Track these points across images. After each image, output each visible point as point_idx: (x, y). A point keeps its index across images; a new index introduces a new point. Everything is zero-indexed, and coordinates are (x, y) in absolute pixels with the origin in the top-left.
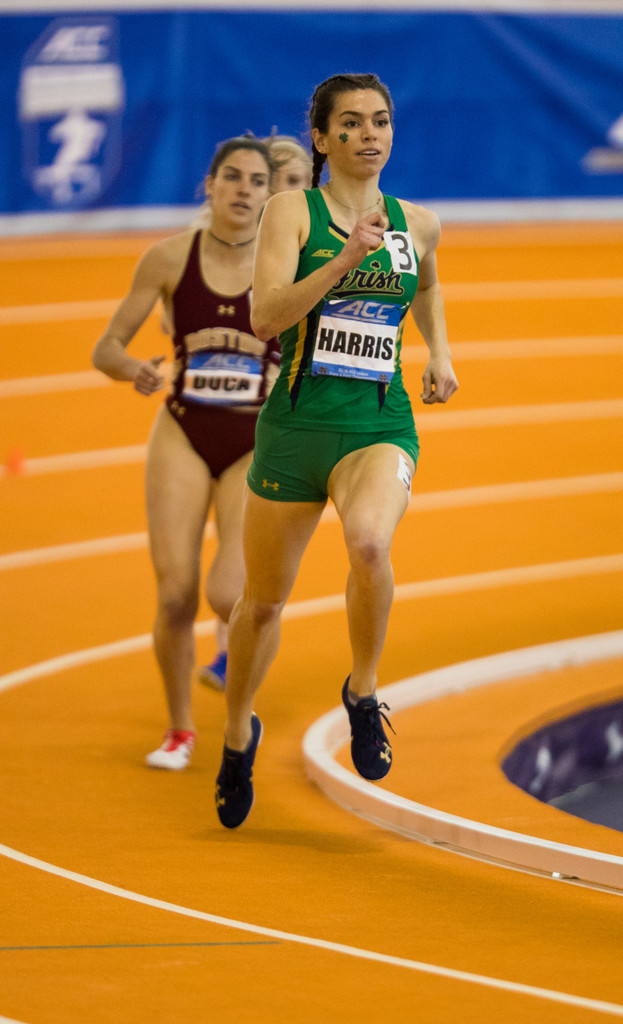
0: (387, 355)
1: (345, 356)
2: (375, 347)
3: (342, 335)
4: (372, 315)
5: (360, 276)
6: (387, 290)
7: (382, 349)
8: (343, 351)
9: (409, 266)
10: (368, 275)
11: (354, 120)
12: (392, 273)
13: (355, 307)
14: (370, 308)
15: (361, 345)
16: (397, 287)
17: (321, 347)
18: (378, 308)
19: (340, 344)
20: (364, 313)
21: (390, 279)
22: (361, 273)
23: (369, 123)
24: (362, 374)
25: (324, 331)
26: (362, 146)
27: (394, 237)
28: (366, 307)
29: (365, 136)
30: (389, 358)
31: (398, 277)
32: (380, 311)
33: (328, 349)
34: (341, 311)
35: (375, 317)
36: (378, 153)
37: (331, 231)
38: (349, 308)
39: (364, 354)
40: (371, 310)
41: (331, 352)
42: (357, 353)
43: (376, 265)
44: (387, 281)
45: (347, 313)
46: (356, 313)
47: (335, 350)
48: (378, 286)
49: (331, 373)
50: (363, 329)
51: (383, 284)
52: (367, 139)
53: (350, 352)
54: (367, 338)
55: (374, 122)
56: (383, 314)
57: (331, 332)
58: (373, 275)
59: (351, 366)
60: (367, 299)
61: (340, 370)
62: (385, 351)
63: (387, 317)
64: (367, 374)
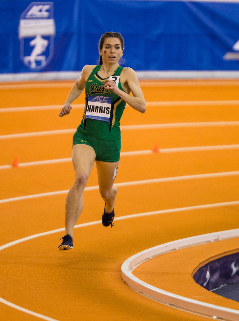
1: (94, 113)
2: (103, 110)
3: (93, 106)
5: (97, 88)
6: (105, 92)
8: (94, 112)
10: (100, 87)
11: (109, 46)
13: (97, 98)
14: (101, 98)
15: (99, 109)
17: (88, 111)
18: (104, 98)
19: (93, 109)
20: (99, 100)
23: (113, 48)
24: (99, 118)
25: (89, 106)
26: (110, 55)
27: (112, 77)
28: (100, 98)
30: (108, 113)
32: (104, 99)
33: (90, 111)
34: (93, 100)
35: (103, 101)
36: (115, 57)
37: (95, 75)
38: (95, 98)
39: (100, 112)
40: (101, 99)
42: (97, 112)
43: (103, 85)
45: (95, 100)
46: (97, 100)
47: (91, 111)
48: (102, 91)
49: (90, 118)
50: (100, 104)
51: (104, 91)
52: (111, 53)
54: (100, 107)
55: (115, 47)
56: (105, 100)
57: (91, 106)
58: (101, 88)
59: (96, 116)
60: (100, 95)
61: (93, 117)
62: (107, 111)
63: (107, 101)
64: (101, 118)
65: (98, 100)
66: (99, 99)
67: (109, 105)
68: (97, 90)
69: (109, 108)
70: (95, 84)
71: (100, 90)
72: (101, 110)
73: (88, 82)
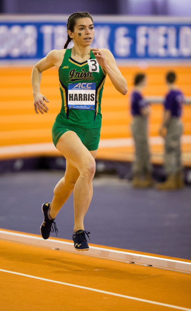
0: (92, 99)
2: (88, 97)
3: (76, 95)
4: (85, 87)
5: (78, 74)
6: (88, 78)
7: (90, 98)
8: (77, 100)
9: (96, 69)
10: (81, 73)
11: (83, 27)
12: (89, 72)
13: (79, 85)
15: (83, 97)
16: (91, 77)
17: (70, 100)
18: (87, 84)
19: (76, 98)
21: (88, 74)
22: (78, 73)
23: (88, 28)
24: (84, 107)
25: (70, 94)
26: (86, 36)
29: (87, 33)
30: (93, 100)
31: (91, 73)
32: (87, 85)
33: (72, 100)
34: (75, 87)
35: (86, 88)
36: (90, 39)
37: (70, 60)
38: (77, 86)
39: (84, 100)
40: (84, 86)
41: (73, 101)
43: (83, 70)
44: (87, 75)
45: (76, 88)
46: (79, 87)
47: (75, 100)
48: (84, 77)
49: (74, 108)
50: (83, 92)
51: (86, 76)
52: (87, 34)
53: (79, 100)
54: (84, 95)
55: (89, 28)
56: (88, 86)
57: (72, 95)
58: (82, 73)
59: (81, 104)
60: (82, 82)
61: (77, 106)
62: (91, 98)
63: (91, 87)
64: (86, 107)
65: (81, 88)
66: (81, 86)
67: (93, 92)
68: (78, 77)
69: (94, 95)
70: (74, 70)
71: (81, 77)
72: (86, 97)
73: (63, 68)
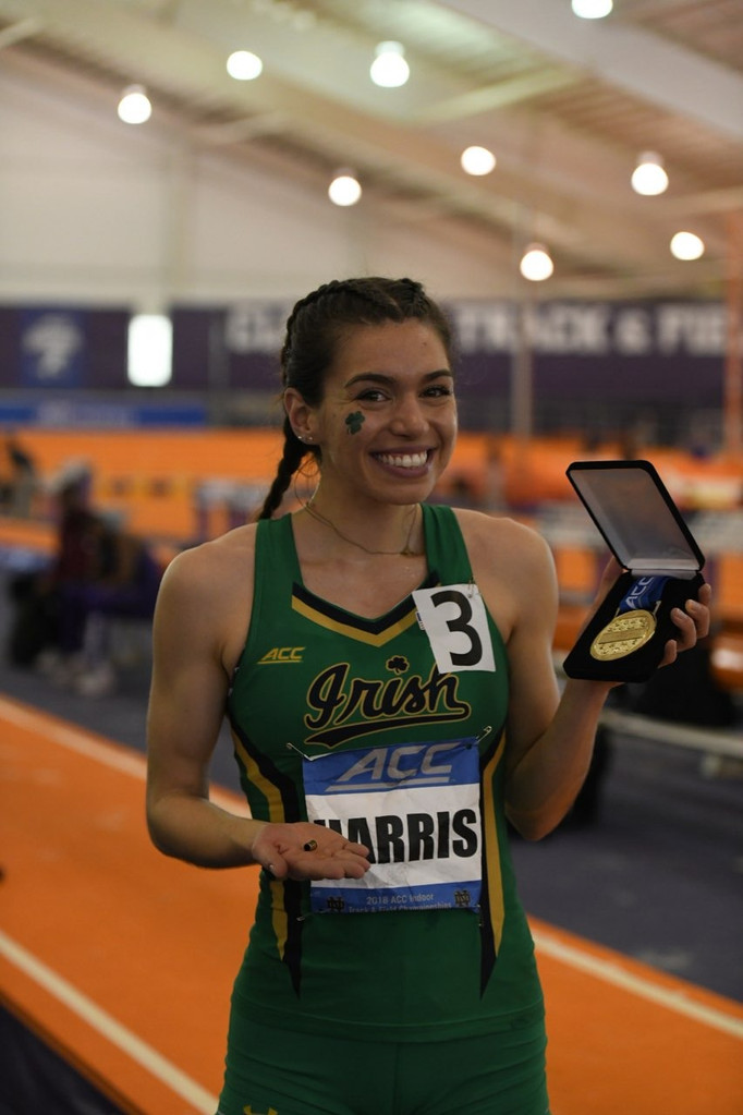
0: (465, 846)
3: (358, 825)
4: (412, 772)
6: (432, 713)
7: (453, 836)
9: (474, 656)
10: (384, 686)
12: (437, 675)
13: (372, 764)
14: (403, 758)
15: (405, 838)
16: (451, 703)
18: (423, 753)
20: (394, 772)
21: (434, 690)
22: (366, 686)
24: (420, 897)
27: (438, 600)
28: (394, 759)
30: (471, 850)
31: (450, 682)
32: (428, 758)
34: (344, 779)
35: (420, 774)
37: (298, 605)
38: (358, 769)
39: (414, 857)
42: (399, 858)
43: (398, 664)
44: (427, 694)
45: (357, 779)
46: (378, 776)
48: (409, 708)
49: (353, 909)
50: (406, 802)
51: (421, 702)
53: (384, 859)
56: (434, 763)
57: (336, 823)
58: (394, 685)
59: (393, 885)
60: (391, 743)
61: (371, 900)
62: (460, 838)
63: (449, 769)
64: (430, 896)
67: (469, 796)
68: (369, 711)
69: (471, 817)
70: (339, 671)
71: (387, 708)
73: (263, 662)
